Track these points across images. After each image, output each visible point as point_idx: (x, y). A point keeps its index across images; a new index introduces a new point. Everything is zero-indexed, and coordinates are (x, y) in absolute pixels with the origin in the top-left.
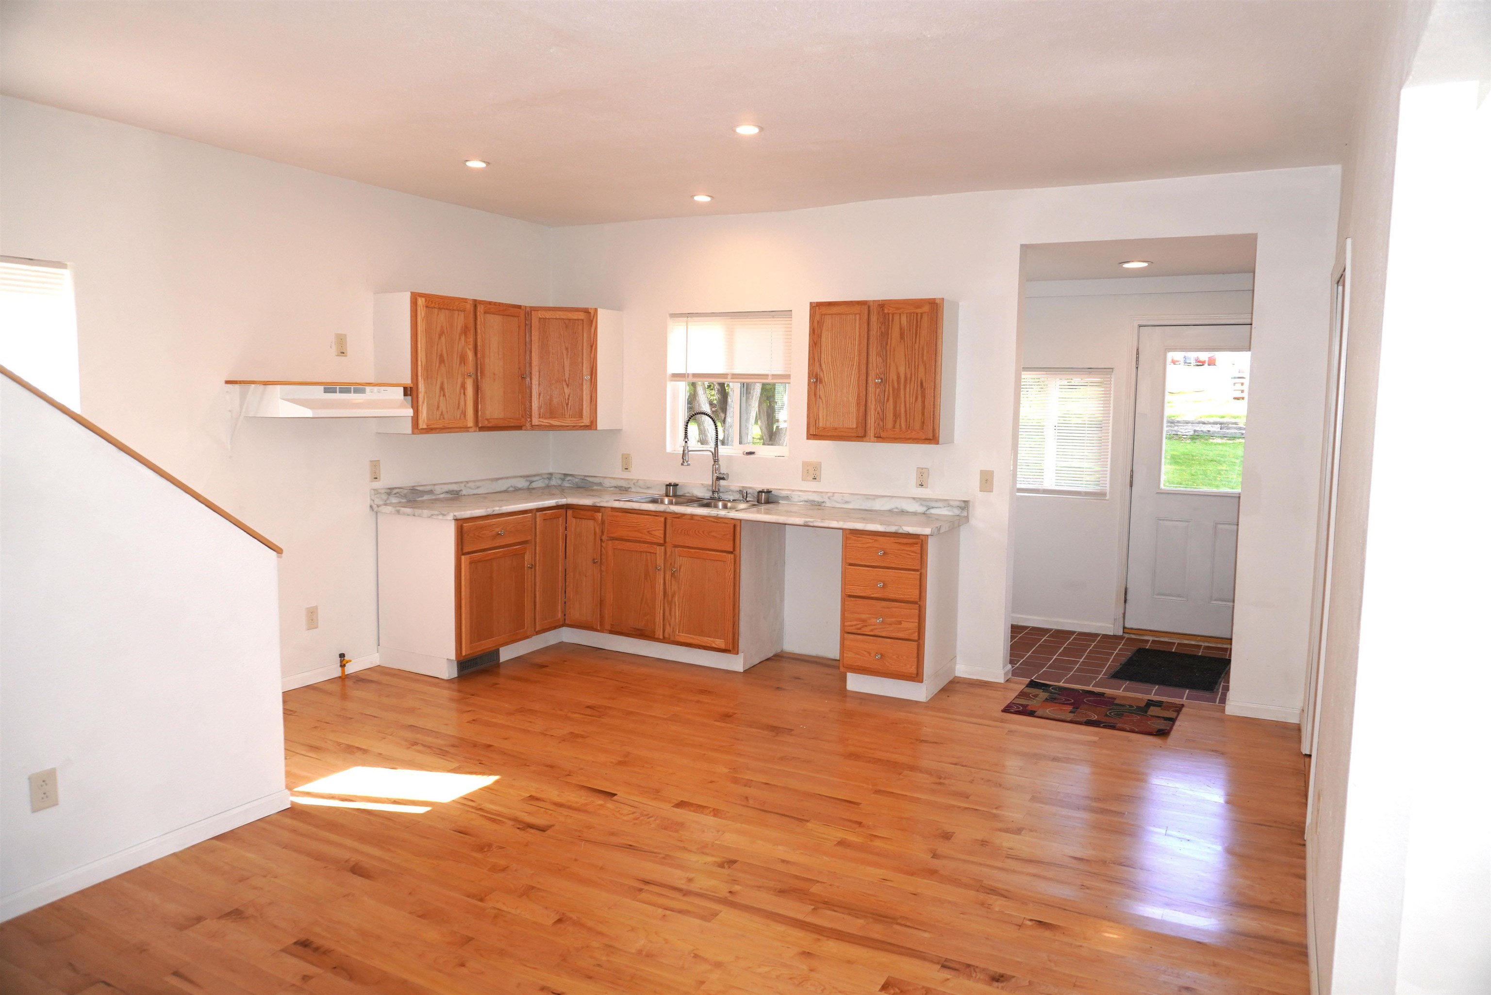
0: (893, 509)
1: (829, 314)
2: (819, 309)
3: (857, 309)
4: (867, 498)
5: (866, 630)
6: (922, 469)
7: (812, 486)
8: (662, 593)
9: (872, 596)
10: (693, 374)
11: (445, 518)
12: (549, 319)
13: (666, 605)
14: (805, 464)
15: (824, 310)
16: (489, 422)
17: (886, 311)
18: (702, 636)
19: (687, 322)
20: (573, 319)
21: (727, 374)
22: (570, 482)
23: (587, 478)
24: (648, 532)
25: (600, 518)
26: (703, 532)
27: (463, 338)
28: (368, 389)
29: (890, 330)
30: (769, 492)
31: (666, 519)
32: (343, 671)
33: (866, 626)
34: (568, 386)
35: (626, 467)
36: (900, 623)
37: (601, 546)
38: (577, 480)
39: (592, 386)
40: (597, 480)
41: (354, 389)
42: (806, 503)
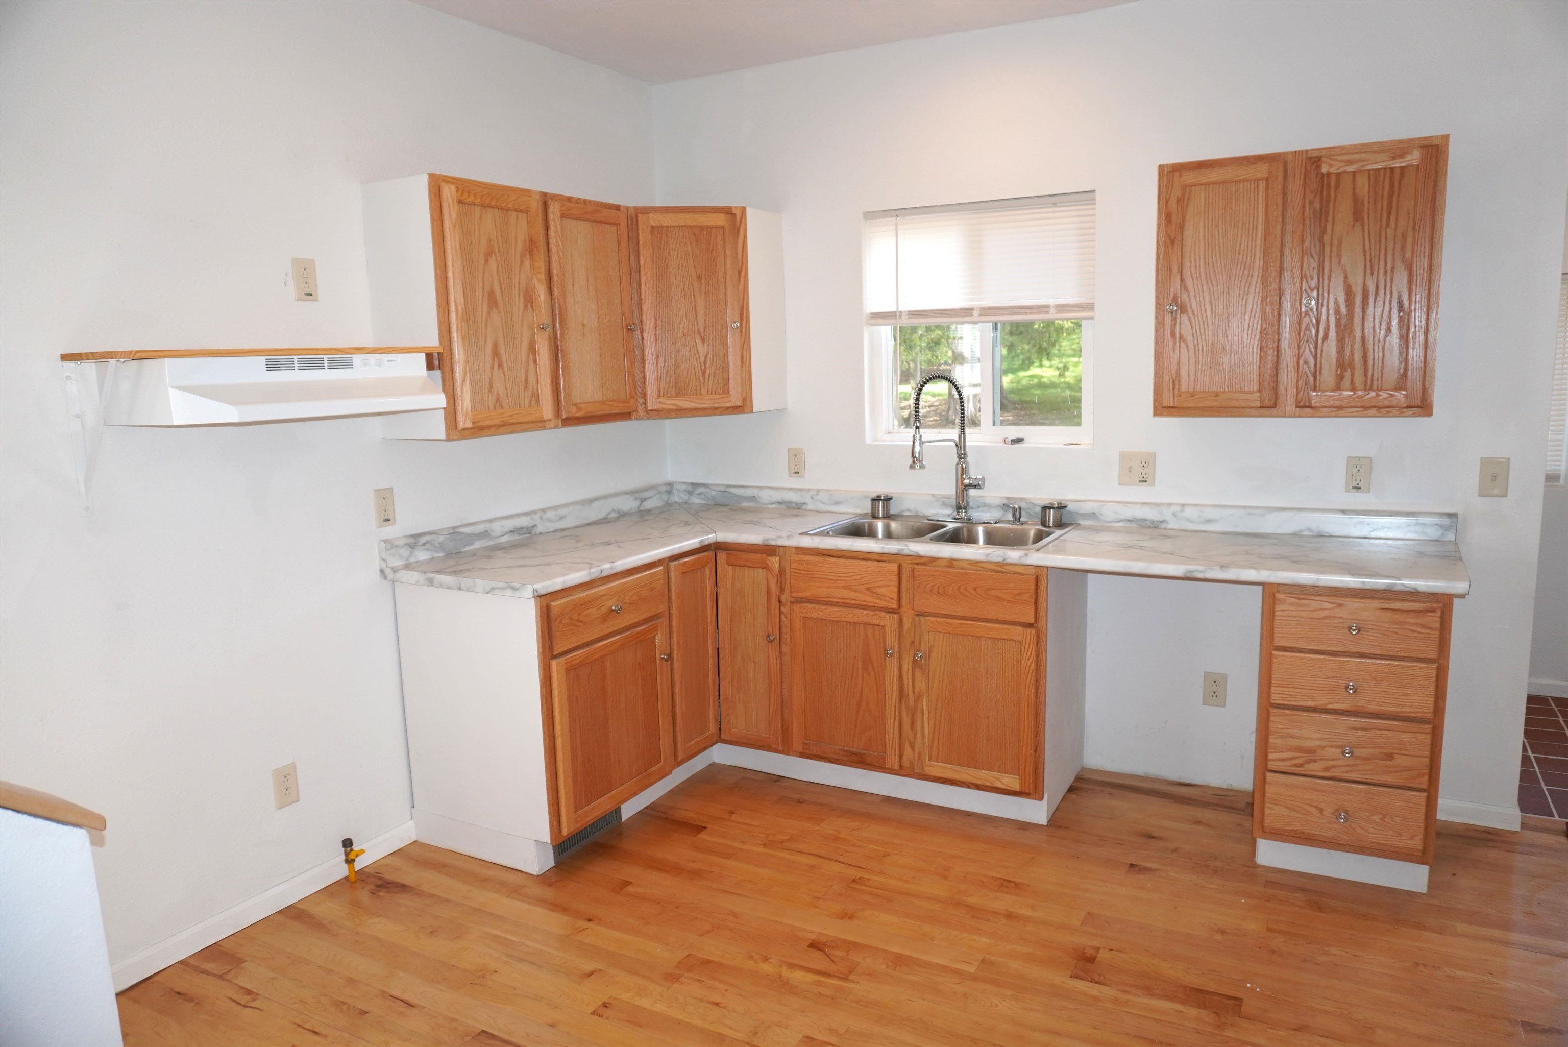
0: (1300, 531)
1: (1201, 184)
2: (1180, 176)
3: (1262, 171)
4: (1250, 514)
5: (1315, 768)
6: (1358, 459)
7: (1138, 493)
8: (896, 694)
9: (1330, 706)
10: (909, 312)
11: (517, 594)
12: (667, 227)
13: (904, 713)
14: (1125, 458)
15: (1190, 177)
16: (579, 409)
17: (1324, 169)
18: (975, 767)
19: (896, 224)
20: (708, 227)
21: (972, 309)
22: (702, 496)
23: (729, 490)
24: (868, 589)
25: (777, 565)
26: (975, 589)
27: (527, 262)
28: (357, 359)
29: (1331, 205)
30: (1061, 507)
31: (900, 566)
32: (351, 868)
33: (1315, 761)
34: (703, 340)
35: (796, 470)
36: (1390, 757)
37: (781, 613)
38: (714, 493)
39: (743, 339)
40: (748, 493)
41: (329, 360)
42: (1128, 525)
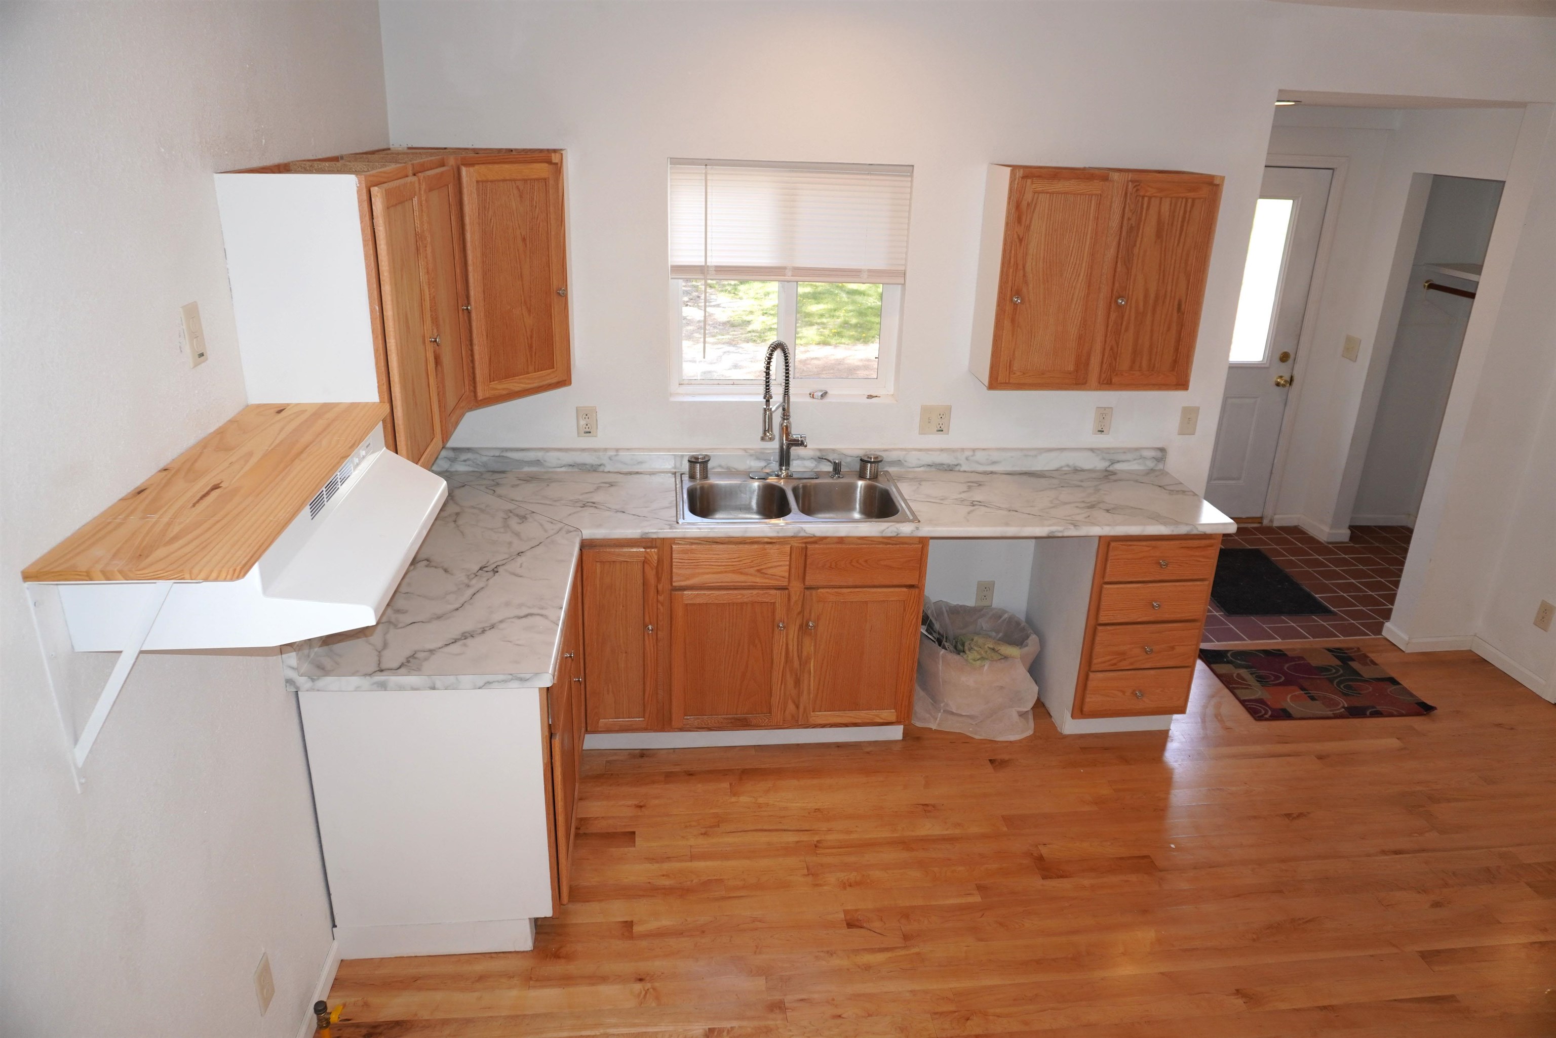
0: (1062, 467)
1: (1047, 193)
2: (1032, 183)
3: (1097, 188)
4: (1026, 456)
5: (1124, 665)
6: (1105, 408)
7: (935, 441)
9: (1138, 620)
10: (716, 267)
13: (788, 676)
14: (926, 411)
15: (1040, 186)
18: (856, 710)
19: (706, 174)
20: (531, 180)
21: (785, 268)
22: (468, 463)
23: (509, 454)
24: (758, 571)
25: (656, 557)
26: (866, 561)
29: (1142, 223)
30: (879, 461)
33: (1125, 659)
34: (529, 311)
35: (587, 430)
36: (1173, 648)
37: (658, 601)
38: (485, 459)
39: (565, 305)
40: (532, 456)
42: (928, 469)
